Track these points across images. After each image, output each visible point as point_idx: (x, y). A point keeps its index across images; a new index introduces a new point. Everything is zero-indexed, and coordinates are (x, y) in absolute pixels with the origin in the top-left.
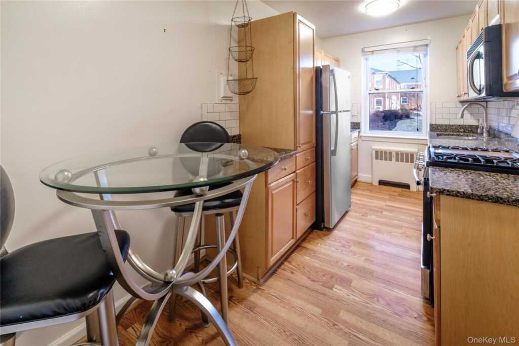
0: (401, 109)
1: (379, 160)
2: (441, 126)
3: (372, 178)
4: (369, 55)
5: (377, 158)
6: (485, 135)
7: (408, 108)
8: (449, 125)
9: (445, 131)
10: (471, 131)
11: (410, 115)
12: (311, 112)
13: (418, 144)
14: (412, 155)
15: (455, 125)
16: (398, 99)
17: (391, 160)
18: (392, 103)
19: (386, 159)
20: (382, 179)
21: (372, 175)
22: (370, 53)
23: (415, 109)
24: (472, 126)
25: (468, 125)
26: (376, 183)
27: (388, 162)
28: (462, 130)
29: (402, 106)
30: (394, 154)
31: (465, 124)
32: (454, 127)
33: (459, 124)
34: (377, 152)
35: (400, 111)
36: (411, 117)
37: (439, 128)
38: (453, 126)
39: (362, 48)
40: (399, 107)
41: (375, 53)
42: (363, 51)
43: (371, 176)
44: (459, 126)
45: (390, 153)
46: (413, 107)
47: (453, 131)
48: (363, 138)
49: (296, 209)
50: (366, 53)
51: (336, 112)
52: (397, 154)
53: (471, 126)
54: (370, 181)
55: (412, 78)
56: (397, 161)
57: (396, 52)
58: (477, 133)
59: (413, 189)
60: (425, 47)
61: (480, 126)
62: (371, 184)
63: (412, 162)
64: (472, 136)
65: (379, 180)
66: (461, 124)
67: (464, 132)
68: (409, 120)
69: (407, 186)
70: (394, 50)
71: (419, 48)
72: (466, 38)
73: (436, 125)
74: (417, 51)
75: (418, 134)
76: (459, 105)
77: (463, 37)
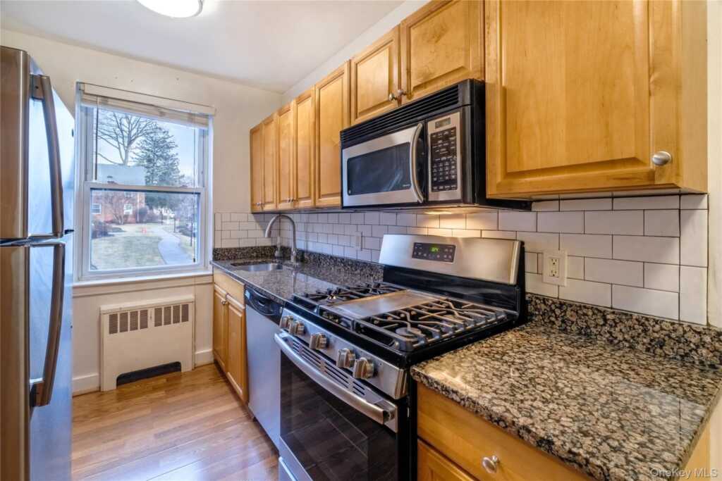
1: (119, 333)
2: (229, 250)
3: (100, 378)
5: (113, 330)
6: (293, 259)
7: (102, 220)
8: (240, 249)
9: (236, 259)
10: (265, 254)
11: (108, 230)
13: (195, 285)
14: (186, 307)
15: (246, 248)
17: (144, 326)
19: (134, 328)
20: (124, 372)
21: (100, 369)
22: (99, 99)
23: (112, 222)
24: (265, 247)
25: (261, 247)
26: (110, 386)
27: (139, 331)
28: (255, 254)
30: (151, 313)
31: (257, 245)
32: (245, 251)
33: (250, 246)
34: (113, 318)
36: (110, 233)
37: (226, 253)
38: (244, 249)
39: (77, 83)
41: (110, 102)
42: (80, 90)
44: (252, 248)
45: (144, 313)
46: (110, 219)
47: (244, 256)
52: (158, 311)
56: (158, 324)
57: (158, 113)
58: (273, 256)
59: (186, 367)
60: (205, 119)
61: (279, 246)
62: (99, 392)
63: (185, 319)
64: (273, 262)
65: (118, 376)
66: (254, 245)
67: (257, 257)
68: (106, 238)
69: (176, 366)
70: (152, 108)
71: (196, 118)
72: (291, 115)
73: (222, 249)
74: (195, 122)
75: (194, 268)
76: (252, 218)
77: (280, 114)
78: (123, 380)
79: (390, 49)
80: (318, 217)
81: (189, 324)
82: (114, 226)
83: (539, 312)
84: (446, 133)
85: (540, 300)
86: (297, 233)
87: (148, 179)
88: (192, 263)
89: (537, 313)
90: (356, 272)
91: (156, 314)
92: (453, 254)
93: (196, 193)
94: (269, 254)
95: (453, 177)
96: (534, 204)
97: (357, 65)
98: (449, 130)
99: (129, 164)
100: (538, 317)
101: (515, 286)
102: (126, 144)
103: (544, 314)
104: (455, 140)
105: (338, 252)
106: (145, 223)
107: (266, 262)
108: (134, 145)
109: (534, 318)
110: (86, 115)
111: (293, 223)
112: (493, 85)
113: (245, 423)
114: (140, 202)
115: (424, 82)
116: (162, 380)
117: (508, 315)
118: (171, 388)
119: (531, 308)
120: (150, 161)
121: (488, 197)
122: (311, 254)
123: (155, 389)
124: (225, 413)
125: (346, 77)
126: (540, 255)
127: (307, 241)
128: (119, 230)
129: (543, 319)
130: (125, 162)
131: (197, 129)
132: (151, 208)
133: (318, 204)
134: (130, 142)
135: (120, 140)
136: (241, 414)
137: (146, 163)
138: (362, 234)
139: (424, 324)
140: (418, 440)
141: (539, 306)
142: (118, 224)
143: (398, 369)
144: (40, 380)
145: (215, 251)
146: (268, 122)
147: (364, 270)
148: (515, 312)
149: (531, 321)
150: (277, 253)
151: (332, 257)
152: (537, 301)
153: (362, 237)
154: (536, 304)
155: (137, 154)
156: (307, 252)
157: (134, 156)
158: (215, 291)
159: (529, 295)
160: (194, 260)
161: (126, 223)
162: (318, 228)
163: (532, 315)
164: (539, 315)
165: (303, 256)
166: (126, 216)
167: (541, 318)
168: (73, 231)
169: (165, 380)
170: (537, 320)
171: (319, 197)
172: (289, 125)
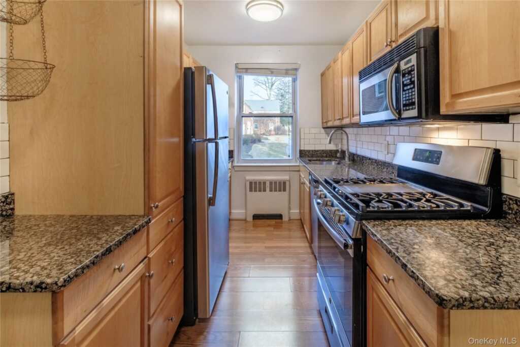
0: (255, 134)
1: (253, 192)
2: (309, 151)
3: (246, 213)
4: (243, 72)
5: (251, 190)
6: (347, 159)
7: (259, 133)
8: (315, 151)
9: (312, 157)
10: (331, 155)
11: (262, 139)
12: (176, 140)
13: (290, 171)
14: (284, 183)
15: (320, 150)
16: (252, 125)
17: (265, 191)
18: (247, 129)
19: (260, 191)
20: (256, 213)
21: (246, 209)
22: (244, 70)
23: (264, 134)
25: (329, 150)
26: (250, 218)
27: (262, 193)
28: (325, 155)
29: (254, 131)
30: (268, 184)
31: (326, 149)
32: (319, 153)
33: (322, 149)
34: (251, 183)
35: (254, 136)
37: (307, 153)
38: (318, 151)
39: (236, 64)
40: (252, 133)
41: (249, 71)
42: (236, 67)
43: (244, 211)
44: (323, 150)
45: (265, 183)
46: (262, 133)
47: (318, 156)
48: (236, 169)
49: (149, 326)
50: (240, 70)
51: (214, 140)
52: (271, 183)
53: (331, 151)
54: (243, 217)
55: (262, 107)
56: (271, 191)
57: (270, 73)
58: (336, 157)
59: (285, 218)
60: (295, 72)
61: (340, 150)
62: (245, 220)
63: (284, 190)
64: (335, 160)
65: (253, 214)
66: (324, 149)
67: (326, 157)
68: (261, 143)
69: (280, 217)
70: (267, 70)
71: (290, 71)
72: (339, 62)
73: (304, 150)
74: (289, 74)
75: (289, 161)
76: (323, 130)
77: (334, 62)
78: (256, 217)
79: (387, 11)
80: (368, 130)
81: (286, 193)
82: (265, 136)
83: (512, 211)
84: (410, 69)
85: (513, 201)
86: (349, 141)
87: (282, 107)
88: (288, 158)
89: (510, 212)
90: (384, 170)
91: (270, 184)
92: (439, 158)
93: (290, 117)
94: (334, 155)
95: (414, 100)
96: (511, 117)
97: (371, 23)
98: (411, 66)
99: (272, 99)
100: (511, 215)
101: (485, 185)
102: (270, 87)
103: (516, 213)
104: (414, 74)
105: (374, 156)
106: (280, 135)
107: (330, 160)
108: (274, 87)
109: (508, 216)
110: (240, 79)
111: (347, 134)
112: (443, 29)
113: (310, 256)
114: (278, 122)
115: (404, 31)
116: (273, 222)
117: (474, 208)
118: (278, 227)
119: (505, 207)
120: (282, 96)
121: (441, 113)
122: (358, 156)
123: (269, 226)
124: (301, 247)
125: (364, 33)
126: (515, 161)
127: (357, 147)
128: (267, 139)
129: (515, 218)
130: (269, 98)
131: (290, 79)
132: (283, 125)
133: (352, 121)
134: (272, 86)
135: (267, 85)
136: (309, 250)
137: (280, 98)
138: (388, 142)
139: (386, 201)
140: (368, 267)
141: (511, 206)
142: (267, 135)
143: (354, 220)
144: (211, 196)
145: (301, 151)
146: (328, 68)
147: (389, 169)
148: (484, 208)
149: (505, 218)
150: (338, 155)
151: (370, 159)
152: (510, 201)
153: (388, 144)
154: (510, 204)
155: (276, 93)
156: (356, 155)
157: (274, 94)
158: (300, 176)
159: (505, 196)
160: (289, 156)
161: (270, 135)
162: (363, 138)
163: (506, 213)
164: (512, 213)
165: (354, 157)
166: (270, 131)
167: (514, 216)
168: (228, 137)
169: (274, 222)
170: (510, 218)
171: (353, 117)
172: (338, 69)
